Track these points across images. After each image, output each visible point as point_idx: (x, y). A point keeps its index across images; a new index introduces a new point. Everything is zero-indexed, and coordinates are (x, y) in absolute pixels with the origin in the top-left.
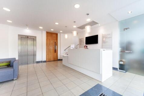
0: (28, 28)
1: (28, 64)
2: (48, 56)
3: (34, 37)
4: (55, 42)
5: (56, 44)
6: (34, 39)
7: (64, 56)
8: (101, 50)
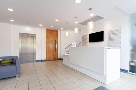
0: (28, 26)
1: (28, 62)
2: (47, 55)
3: (34, 34)
4: (55, 40)
5: (56, 42)
6: (34, 37)
7: (64, 55)
8: (105, 49)
